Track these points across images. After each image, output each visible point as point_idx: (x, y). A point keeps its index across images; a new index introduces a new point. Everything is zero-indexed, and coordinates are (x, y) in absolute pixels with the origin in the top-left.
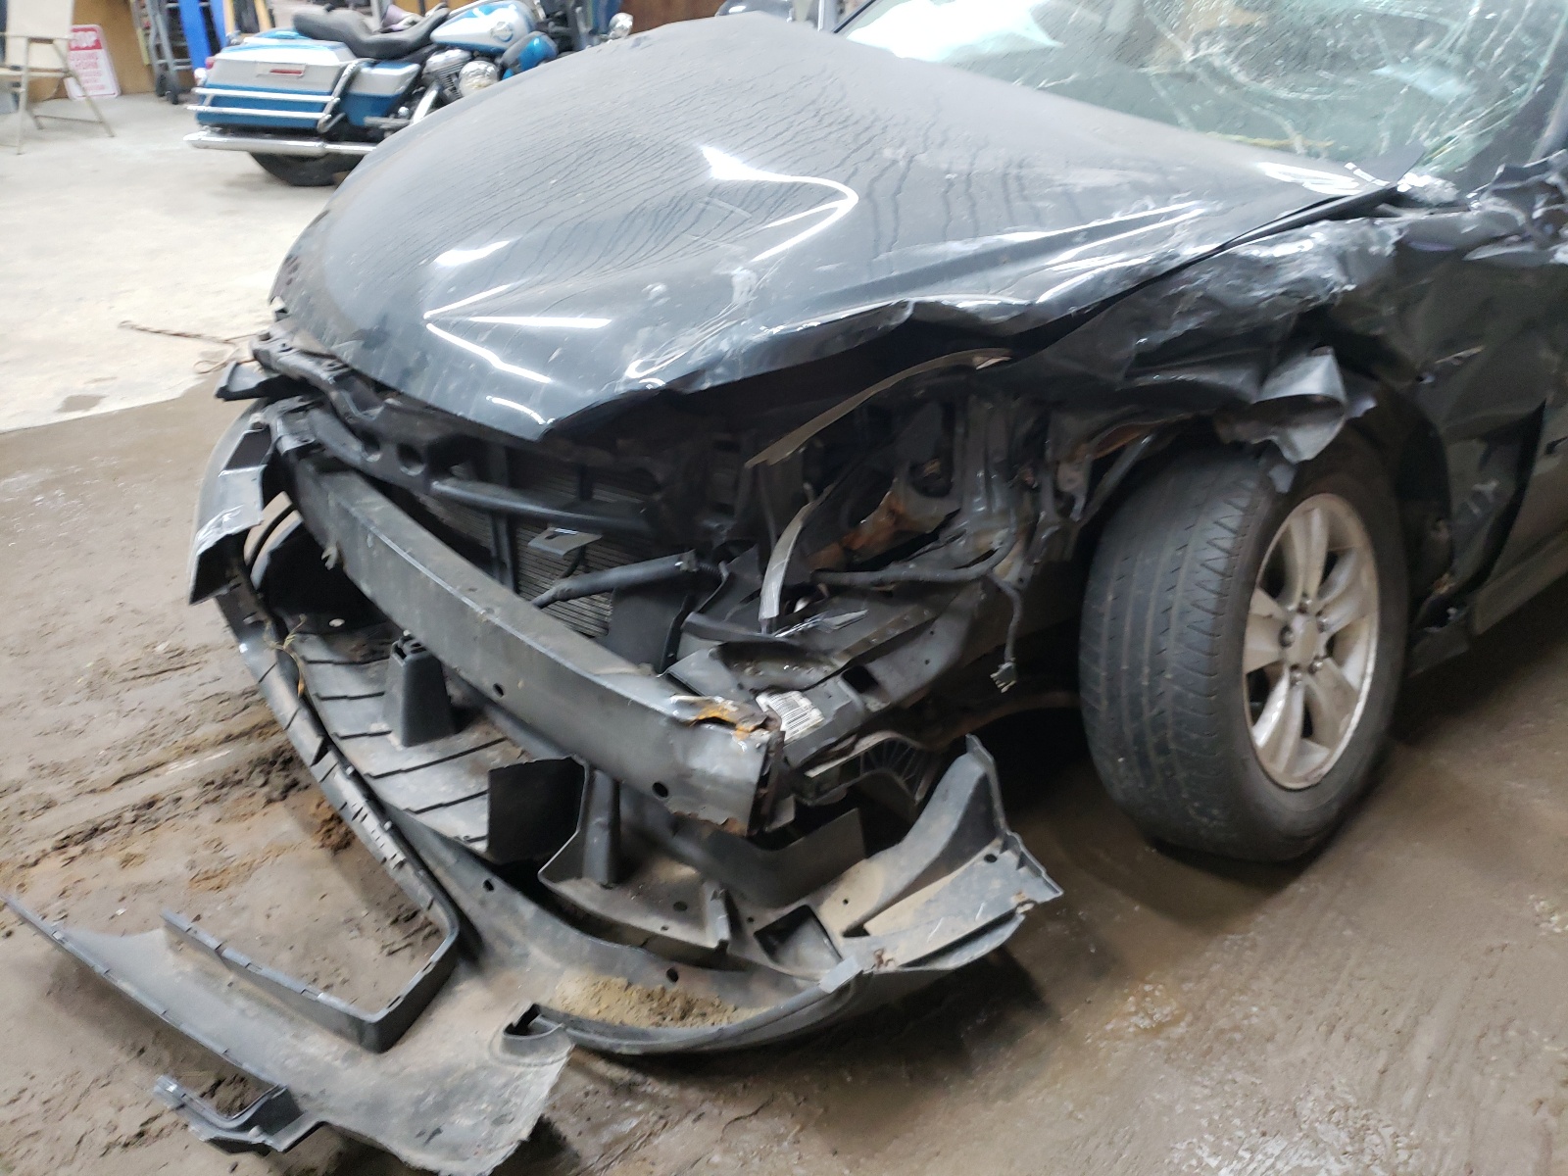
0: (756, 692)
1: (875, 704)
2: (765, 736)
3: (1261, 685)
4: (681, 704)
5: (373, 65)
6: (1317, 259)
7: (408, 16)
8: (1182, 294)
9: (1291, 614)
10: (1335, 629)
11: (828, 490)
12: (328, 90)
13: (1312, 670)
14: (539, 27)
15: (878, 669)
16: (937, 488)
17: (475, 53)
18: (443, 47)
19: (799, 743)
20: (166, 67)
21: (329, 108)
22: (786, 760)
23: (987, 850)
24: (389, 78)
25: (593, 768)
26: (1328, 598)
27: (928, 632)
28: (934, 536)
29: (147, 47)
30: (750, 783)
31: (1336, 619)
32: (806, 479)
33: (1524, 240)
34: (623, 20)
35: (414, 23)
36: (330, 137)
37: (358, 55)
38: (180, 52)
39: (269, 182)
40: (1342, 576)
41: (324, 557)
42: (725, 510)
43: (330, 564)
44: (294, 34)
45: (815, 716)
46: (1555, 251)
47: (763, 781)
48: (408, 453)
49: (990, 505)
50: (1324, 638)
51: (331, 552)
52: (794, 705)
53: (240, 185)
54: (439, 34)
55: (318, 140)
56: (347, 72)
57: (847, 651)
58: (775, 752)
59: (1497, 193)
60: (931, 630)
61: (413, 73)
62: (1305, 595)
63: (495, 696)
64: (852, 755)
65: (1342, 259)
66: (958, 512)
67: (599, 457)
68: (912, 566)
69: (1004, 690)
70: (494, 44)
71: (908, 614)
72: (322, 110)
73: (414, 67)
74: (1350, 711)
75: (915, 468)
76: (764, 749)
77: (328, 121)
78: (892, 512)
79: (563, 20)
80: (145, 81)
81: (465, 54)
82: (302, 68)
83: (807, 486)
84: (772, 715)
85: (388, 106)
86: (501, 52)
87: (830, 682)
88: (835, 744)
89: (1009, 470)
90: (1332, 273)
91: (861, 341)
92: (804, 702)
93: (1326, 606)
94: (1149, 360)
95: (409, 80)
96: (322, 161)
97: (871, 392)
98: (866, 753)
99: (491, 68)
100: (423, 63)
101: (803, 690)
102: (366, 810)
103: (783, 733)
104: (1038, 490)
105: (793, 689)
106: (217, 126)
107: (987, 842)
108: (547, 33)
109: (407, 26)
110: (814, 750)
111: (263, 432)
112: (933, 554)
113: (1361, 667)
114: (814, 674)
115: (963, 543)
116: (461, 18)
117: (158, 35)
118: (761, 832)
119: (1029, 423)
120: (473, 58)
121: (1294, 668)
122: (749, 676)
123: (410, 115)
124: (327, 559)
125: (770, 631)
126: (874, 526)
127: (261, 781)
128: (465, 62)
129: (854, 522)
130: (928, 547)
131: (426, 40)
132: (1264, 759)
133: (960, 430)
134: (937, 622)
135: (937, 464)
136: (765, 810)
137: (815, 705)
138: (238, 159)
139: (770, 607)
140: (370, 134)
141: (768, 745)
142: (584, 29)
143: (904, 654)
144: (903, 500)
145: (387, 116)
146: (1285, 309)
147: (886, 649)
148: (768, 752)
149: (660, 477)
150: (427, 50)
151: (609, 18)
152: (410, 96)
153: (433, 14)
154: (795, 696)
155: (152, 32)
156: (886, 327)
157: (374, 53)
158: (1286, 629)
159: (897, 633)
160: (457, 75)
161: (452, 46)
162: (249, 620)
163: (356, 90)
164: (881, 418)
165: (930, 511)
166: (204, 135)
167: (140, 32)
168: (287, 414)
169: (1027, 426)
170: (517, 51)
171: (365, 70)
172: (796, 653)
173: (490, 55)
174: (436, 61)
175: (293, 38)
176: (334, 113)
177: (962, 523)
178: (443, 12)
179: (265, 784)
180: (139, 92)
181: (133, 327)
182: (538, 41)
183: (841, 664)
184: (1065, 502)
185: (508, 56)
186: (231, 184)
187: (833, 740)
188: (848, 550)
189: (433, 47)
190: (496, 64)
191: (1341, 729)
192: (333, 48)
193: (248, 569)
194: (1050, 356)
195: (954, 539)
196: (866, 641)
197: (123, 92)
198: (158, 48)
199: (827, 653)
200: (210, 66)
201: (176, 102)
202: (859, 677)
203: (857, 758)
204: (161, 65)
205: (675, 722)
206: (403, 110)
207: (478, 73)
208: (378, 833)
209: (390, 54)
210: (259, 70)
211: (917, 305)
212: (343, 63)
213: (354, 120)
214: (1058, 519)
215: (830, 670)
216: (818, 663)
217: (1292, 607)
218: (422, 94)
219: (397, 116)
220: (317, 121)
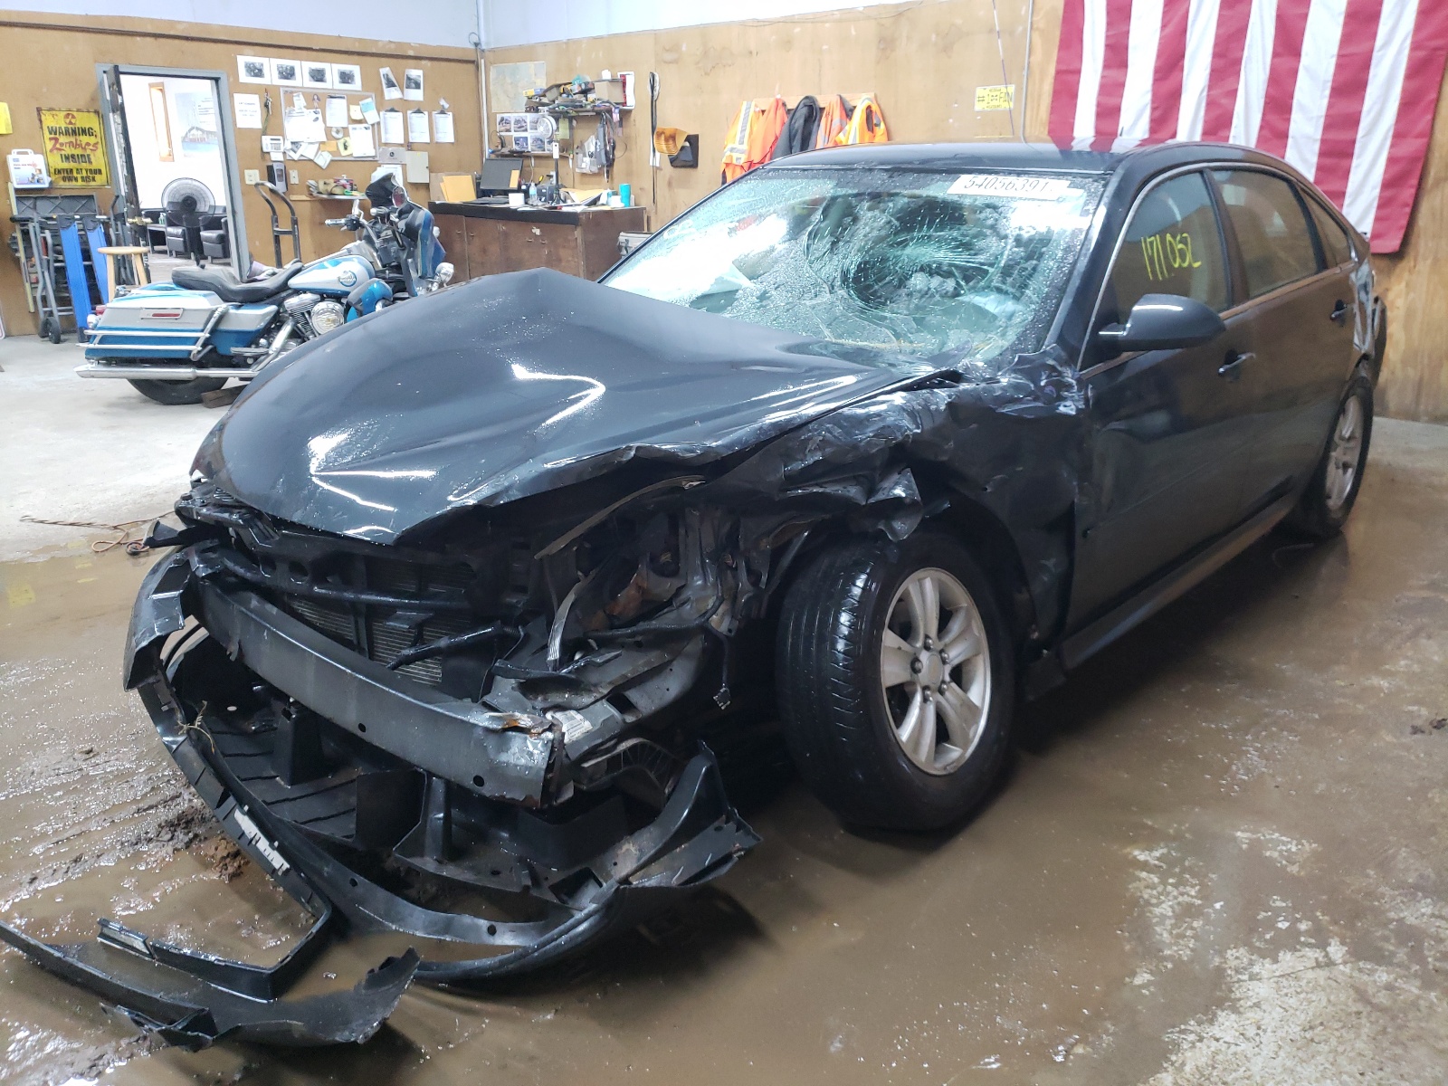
0: (545, 711)
1: (630, 719)
2: (550, 735)
3: (901, 698)
4: (492, 718)
5: (238, 307)
6: (894, 414)
7: (270, 269)
8: (809, 439)
9: (920, 650)
10: (956, 662)
11: (593, 574)
12: (201, 327)
13: (941, 692)
14: (378, 274)
15: (633, 695)
16: (671, 571)
17: (324, 295)
18: (297, 292)
19: (575, 743)
20: (51, 313)
21: (200, 342)
22: (567, 756)
23: (716, 824)
24: (253, 317)
25: (431, 774)
26: (947, 640)
27: (668, 670)
28: (669, 603)
29: (34, 298)
30: (540, 769)
31: (955, 654)
32: (579, 569)
33: (1035, 400)
34: (447, 268)
35: (274, 274)
36: (200, 364)
37: (226, 300)
38: (63, 301)
39: (145, 401)
40: (956, 626)
41: (228, 653)
42: (523, 590)
43: (233, 658)
44: (174, 286)
45: (587, 726)
46: (1059, 405)
47: (549, 768)
48: (297, 568)
49: (705, 580)
50: (948, 669)
51: (233, 649)
52: (573, 718)
53: (122, 405)
54: (294, 282)
55: (190, 367)
56: (216, 315)
57: (610, 683)
58: (556, 748)
59: (1015, 371)
60: (670, 668)
61: (271, 312)
62: (927, 637)
63: (359, 733)
64: (614, 753)
65: (912, 414)
66: (683, 586)
67: (431, 557)
68: (654, 622)
69: (723, 708)
70: (340, 288)
71: (654, 657)
72: (195, 344)
73: (273, 308)
74: (977, 723)
75: (653, 559)
76: (550, 744)
77: (199, 352)
78: (639, 588)
79: (398, 268)
80: (29, 325)
81: (317, 297)
82: (180, 312)
83: (580, 573)
84: (555, 722)
85: (251, 338)
86: (347, 294)
87: (598, 704)
88: (602, 744)
89: (717, 557)
90: (906, 422)
91: (605, 471)
92: (579, 717)
93: (946, 645)
94: (794, 480)
95: (268, 318)
96: (190, 384)
97: (617, 505)
98: (625, 752)
99: (338, 307)
100: (280, 304)
101: (578, 710)
102: (259, 834)
103: (563, 734)
104: (736, 568)
105: (571, 709)
106: (103, 359)
107: (717, 818)
108: (384, 278)
109: (268, 277)
110: (587, 748)
111: (185, 565)
112: (669, 615)
113: (980, 692)
114: (586, 700)
115: (689, 607)
116: (314, 269)
117: (45, 288)
118: (550, 806)
119: (728, 526)
120: (323, 299)
121: (925, 688)
122: (539, 702)
123: (270, 344)
124: (230, 654)
125: (554, 669)
126: (627, 598)
127: (169, 836)
128: (316, 302)
129: (614, 597)
130: (665, 610)
131: (284, 286)
132: (908, 751)
133: (682, 531)
134: (675, 663)
135: (669, 555)
136: (552, 788)
137: (586, 718)
138: (119, 384)
139: (554, 652)
140: (235, 361)
141: (553, 741)
142: (414, 275)
143: (652, 685)
144: (645, 579)
145: (250, 346)
146: (876, 445)
147: (638, 681)
148: (552, 747)
149: (474, 566)
150: (284, 294)
151: (434, 268)
152: (269, 331)
153: (289, 267)
154: (573, 713)
155: (40, 286)
156: (619, 462)
157: (240, 298)
158: (916, 660)
159: (646, 669)
160: (309, 313)
161: (305, 291)
162: (165, 708)
163: (223, 327)
164: (627, 524)
165: (666, 586)
166: (91, 366)
167: (28, 286)
168: (202, 552)
169: (725, 529)
170: (358, 294)
171: (232, 311)
172: (574, 685)
173: (337, 297)
174: (292, 302)
175: (172, 289)
176: (204, 345)
177: (688, 593)
178: (298, 265)
179: (172, 839)
180: (24, 334)
181: (33, 520)
182: (378, 285)
183: (605, 692)
184: (754, 576)
185: (352, 297)
186: (111, 405)
187: (600, 741)
188: (610, 617)
189: (290, 291)
190: (342, 304)
191: (971, 734)
192: (205, 296)
193: (164, 667)
194: (731, 480)
195: (683, 604)
196: (624, 676)
197: (8, 335)
198: (44, 299)
199: (595, 685)
200: (101, 313)
201: (58, 341)
202: (618, 699)
203: (619, 755)
204: (45, 312)
205: (487, 730)
206: (263, 341)
207: (324, 312)
208: (269, 850)
209: (254, 298)
210: (144, 314)
211: (638, 449)
212: (214, 307)
213: (222, 351)
214: (751, 588)
215: (598, 696)
216: (589, 691)
217: (919, 644)
218: (279, 328)
219: (258, 345)
220: (190, 352)
